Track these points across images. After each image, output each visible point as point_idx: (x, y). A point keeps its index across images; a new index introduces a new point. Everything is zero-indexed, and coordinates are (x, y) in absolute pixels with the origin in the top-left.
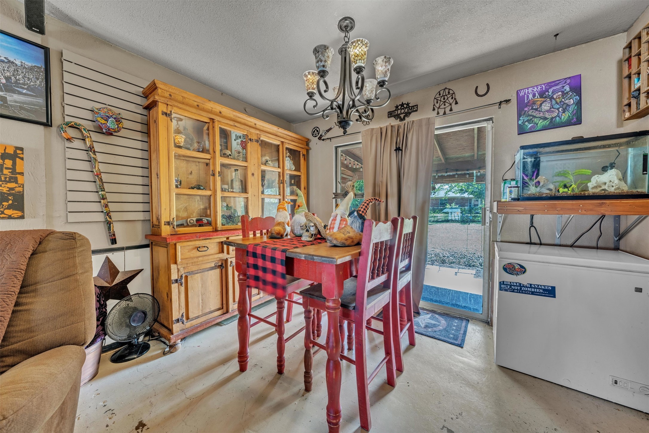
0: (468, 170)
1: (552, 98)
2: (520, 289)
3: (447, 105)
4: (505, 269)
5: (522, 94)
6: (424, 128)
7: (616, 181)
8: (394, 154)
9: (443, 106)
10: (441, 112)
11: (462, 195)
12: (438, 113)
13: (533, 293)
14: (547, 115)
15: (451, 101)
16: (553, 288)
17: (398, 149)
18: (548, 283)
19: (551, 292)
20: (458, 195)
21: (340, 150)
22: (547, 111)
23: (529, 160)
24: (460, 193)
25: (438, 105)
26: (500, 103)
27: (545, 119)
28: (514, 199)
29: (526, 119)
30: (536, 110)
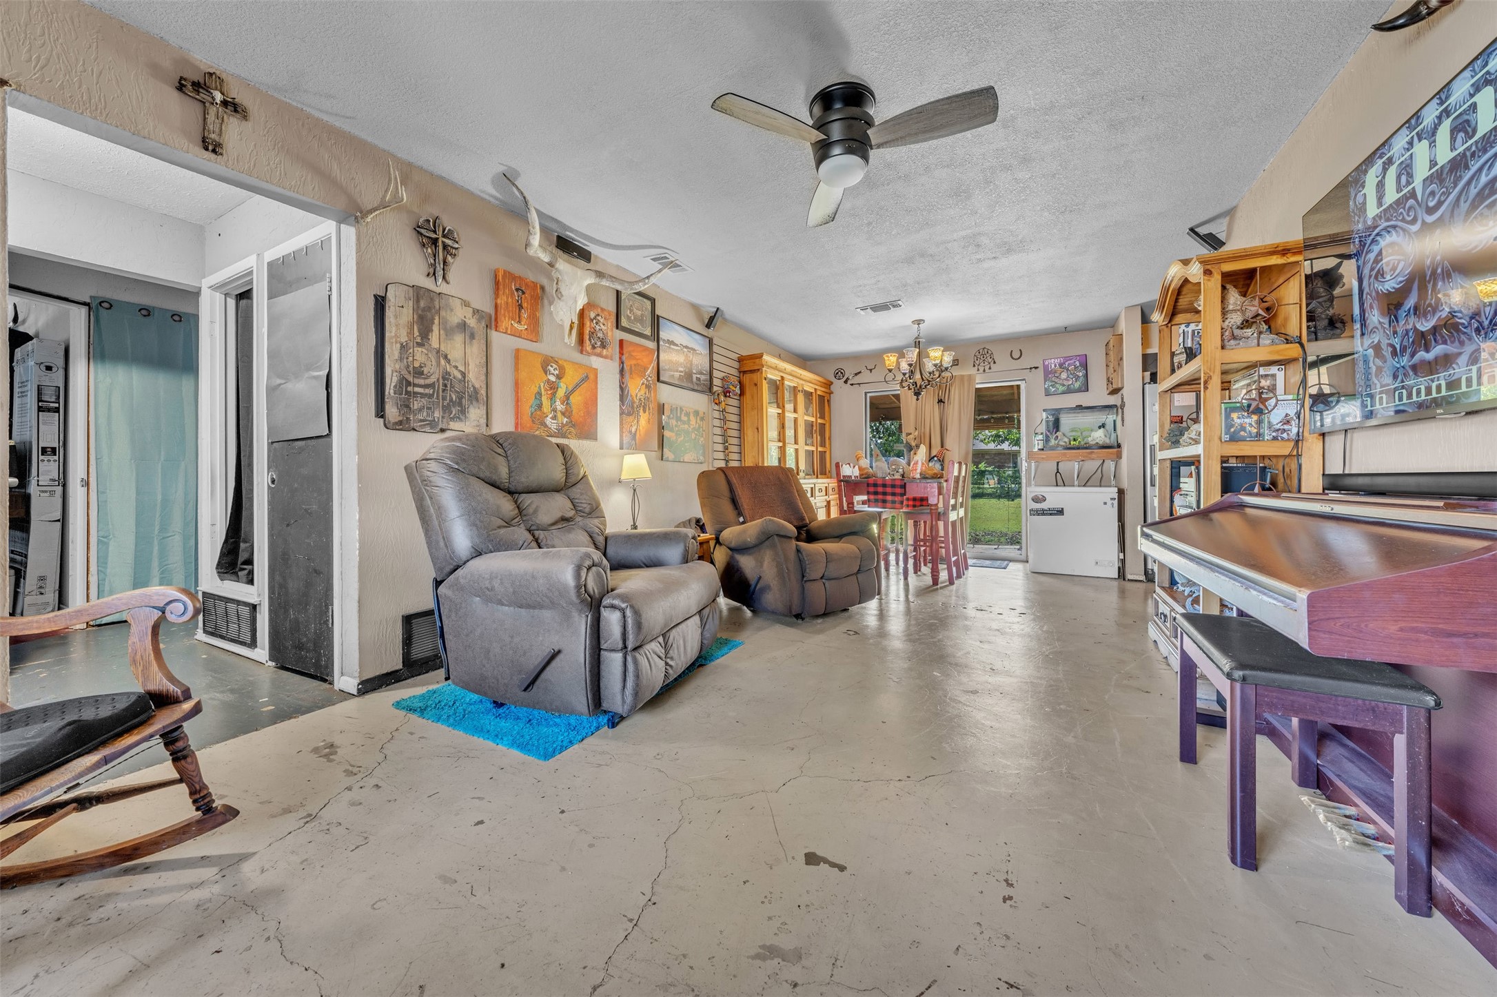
0: (1006, 413)
1: (1068, 370)
2: (1043, 513)
3: (986, 363)
4: (1033, 500)
5: (1046, 363)
6: (966, 384)
7: (1103, 437)
8: (936, 406)
9: (982, 364)
10: (981, 369)
11: (999, 447)
12: (978, 370)
13: (1051, 514)
14: (1066, 383)
15: (990, 360)
16: (1062, 509)
17: (940, 401)
18: (1059, 506)
19: (1060, 512)
20: (992, 446)
21: (869, 395)
22: (1065, 379)
23: (1051, 418)
24: (994, 441)
25: (977, 362)
26: (1031, 368)
27: (1064, 385)
28: (1039, 449)
29: (1050, 384)
30: (1057, 377)
